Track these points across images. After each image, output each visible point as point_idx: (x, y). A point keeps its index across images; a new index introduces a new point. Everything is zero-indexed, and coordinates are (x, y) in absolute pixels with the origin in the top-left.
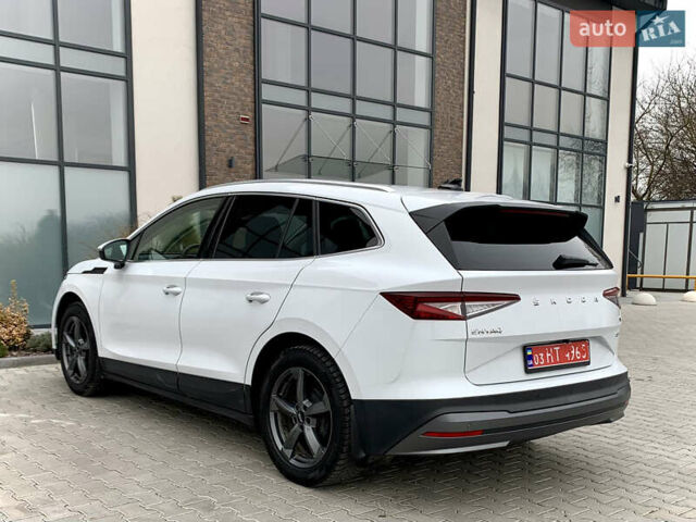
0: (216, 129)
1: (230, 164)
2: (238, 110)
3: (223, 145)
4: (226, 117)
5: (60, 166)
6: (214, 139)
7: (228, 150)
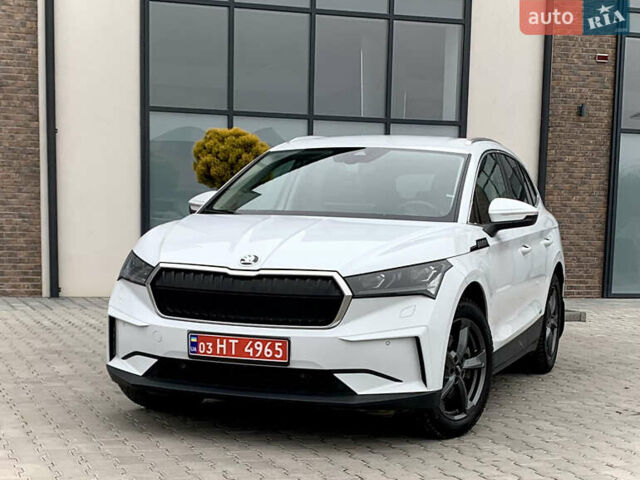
0: (565, 71)
1: (580, 112)
2: (595, 47)
3: (573, 90)
4: (580, 57)
5: (386, 124)
6: (562, 83)
7: (578, 95)
